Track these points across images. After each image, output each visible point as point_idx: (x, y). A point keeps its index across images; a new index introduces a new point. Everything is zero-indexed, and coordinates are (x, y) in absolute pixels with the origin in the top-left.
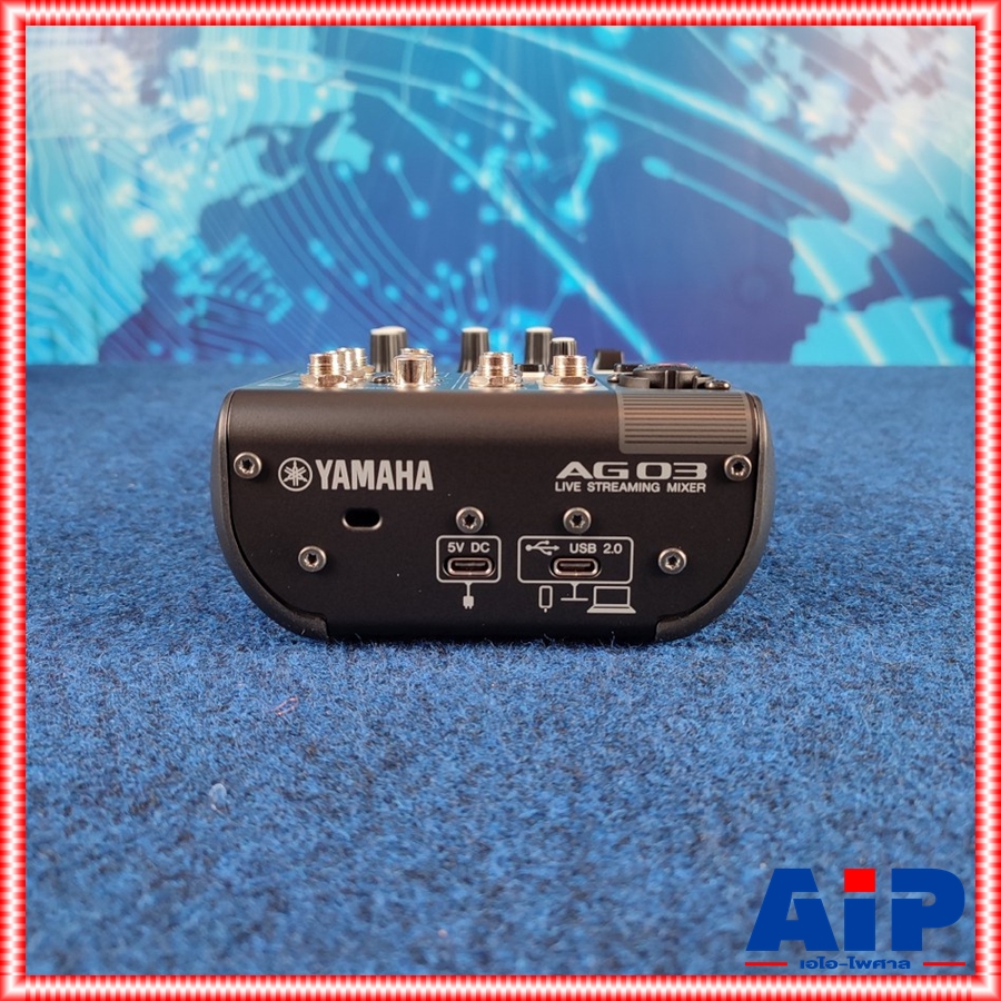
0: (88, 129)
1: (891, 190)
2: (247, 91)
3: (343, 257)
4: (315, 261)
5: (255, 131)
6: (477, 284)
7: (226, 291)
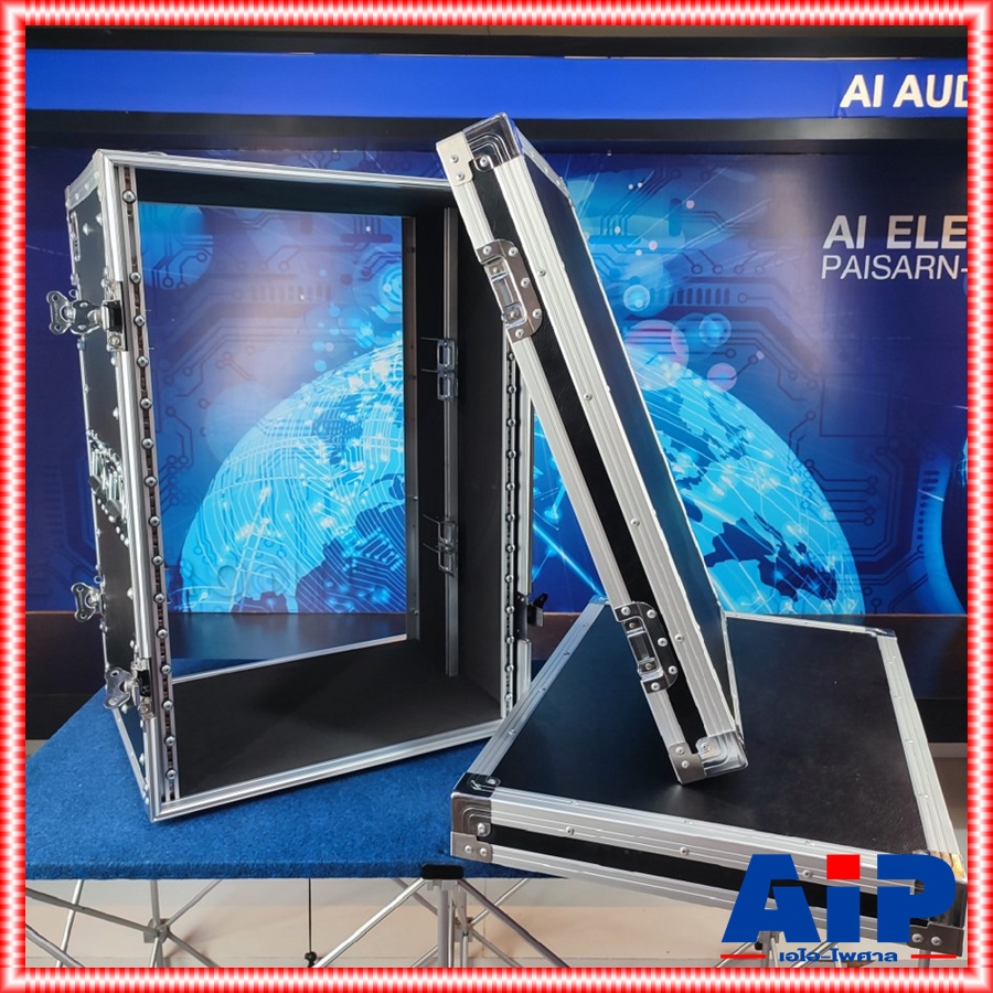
0: (303, 476)
1: (721, 504)
2: (385, 458)
5: (387, 477)
7: (368, 555)
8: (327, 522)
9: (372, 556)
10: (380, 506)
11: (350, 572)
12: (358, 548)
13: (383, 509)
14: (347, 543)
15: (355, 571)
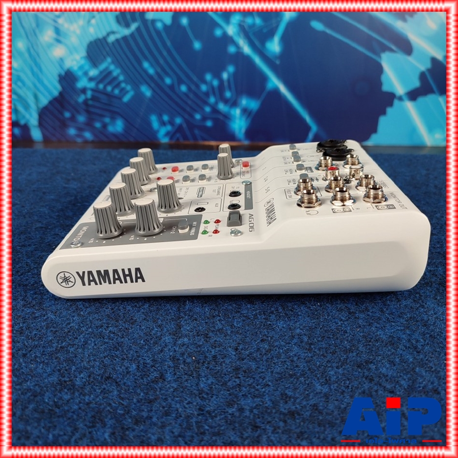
3: (159, 70)
4: (146, 71)
6: (226, 84)
7: (101, 86)
8: (59, 52)
9: (105, 87)
10: (108, 35)
11: (85, 102)
12: (91, 79)
13: (112, 39)
14: (80, 73)
15: (90, 102)
